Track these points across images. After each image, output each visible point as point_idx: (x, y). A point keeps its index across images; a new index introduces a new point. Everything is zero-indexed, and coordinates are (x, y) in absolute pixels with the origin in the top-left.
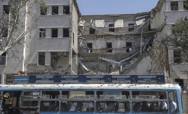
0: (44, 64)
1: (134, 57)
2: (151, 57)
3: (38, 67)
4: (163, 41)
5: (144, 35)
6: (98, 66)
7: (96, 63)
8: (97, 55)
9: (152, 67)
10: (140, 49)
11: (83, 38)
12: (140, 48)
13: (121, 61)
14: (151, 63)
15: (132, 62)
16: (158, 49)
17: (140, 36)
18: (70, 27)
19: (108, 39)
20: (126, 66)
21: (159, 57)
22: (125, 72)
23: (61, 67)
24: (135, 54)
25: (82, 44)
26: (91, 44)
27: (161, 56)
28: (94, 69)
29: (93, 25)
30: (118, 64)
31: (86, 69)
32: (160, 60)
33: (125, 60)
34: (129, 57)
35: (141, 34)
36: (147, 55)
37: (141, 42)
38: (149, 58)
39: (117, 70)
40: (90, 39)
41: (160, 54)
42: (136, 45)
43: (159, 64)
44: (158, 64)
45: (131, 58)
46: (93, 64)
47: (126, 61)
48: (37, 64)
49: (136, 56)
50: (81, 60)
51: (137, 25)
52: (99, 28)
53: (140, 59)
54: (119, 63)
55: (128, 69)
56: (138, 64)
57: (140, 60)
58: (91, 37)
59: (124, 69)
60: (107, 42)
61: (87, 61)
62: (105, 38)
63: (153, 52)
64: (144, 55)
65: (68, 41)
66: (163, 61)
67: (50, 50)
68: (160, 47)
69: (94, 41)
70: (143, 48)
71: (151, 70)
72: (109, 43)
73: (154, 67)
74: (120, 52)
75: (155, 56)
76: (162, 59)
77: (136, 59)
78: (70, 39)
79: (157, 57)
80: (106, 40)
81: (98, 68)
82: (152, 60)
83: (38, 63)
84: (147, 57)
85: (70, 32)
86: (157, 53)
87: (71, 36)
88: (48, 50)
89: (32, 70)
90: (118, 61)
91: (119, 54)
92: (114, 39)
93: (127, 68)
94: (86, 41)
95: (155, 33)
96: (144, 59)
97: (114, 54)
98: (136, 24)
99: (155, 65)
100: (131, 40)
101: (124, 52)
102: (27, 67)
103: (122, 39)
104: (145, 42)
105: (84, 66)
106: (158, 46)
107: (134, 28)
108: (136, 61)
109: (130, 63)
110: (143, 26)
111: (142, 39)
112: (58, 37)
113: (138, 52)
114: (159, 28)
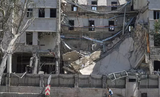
0: (32, 44)
1: (117, 36)
2: (133, 38)
3: (26, 46)
4: (145, 24)
5: (127, 15)
6: (80, 45)
7: (78, 42)
8: (78, 33)
9: (134, 48)
10: (122, 29)
11: (64, 15)
12: (122, 27)
13: (104, 40)
14: (134, 45)
15: (114, 42)
16: (140, 31)
17: (122, 15)
18: (58, 7)
19: (91, 17)
20: (109, 45)
21: (141, 39)
22: (107, 52)
23: (43, 45)
24: (118, 33)
25: (64, 21)
26: (73, 21)
27: (143, 38)
28: (76, 47)
29: (76, 2)
30: (100, 43)
31: (69, 47)
32: (142, 42)
33: (107, 39)
34: (112, 36)
35: (124, 14)
36: (130, 36)
37: (124, 22)
38: (131, 39)
39: (100, 50)
40: (72, 16)
41: (142, 36)
42: (119, 24)
43: (141, 46)
44: (139, 46)
45: (113, 38)
46: (75, 42)
47: (109, 40)
48: (24, 44)
49: (119, 36)
50: (63, 38)
51: (120, 5)
52: (82, 5)
53: (122, 39)
54: (102, 42)
55: (111, 49)
56: (120, 44)
57: (122, 41)
58: (73, 14)
59: (107, 49)
60: (90, 20)
61: (68, 39)
62: (87, 16)
63: (135, 33)
64: (126, 36)
65: (55, 21)
66: (144, 44)
67: (37, 29)
68: (142, 30)
69: (76, 18)
70: (125, 27)
71: (133, 51)
72: (91, 21)
73: (135, 48)
74: (102, 30)
75: (137, 38)
76: (144, 41)
77: (119, 39)
78: (57, 20)
79: (139, 39)
80: (88, 18)
81: (80, 47)
82: (134, 41)
83: (26, 43)
84: (129, 38)
85: (57, 13)
86: (139, 35)
87: (58, 17)
88: (35, 30)
89: (20, 49)
90: (101, 40)
91: (102, 33)
92: (96, 17)
93: (109, 48)
94: (68, 18)
95: (138, 14)
96: (126, 40)
97: (96, 33)
98: (119, 3)
99: (137, 46)
100: (114, 18)
101: (107, 30)
102: (15, 46)
103: (105, 17)
104: (128, 22)
105: (66, 45)
106: (140, 28)
107: (117, 7)
108: (118, 41)
109: (112, 43)
110: (126, 5)
111: (124, 19)
112: (45, 18)
113: (121, 31)
114: (142, 10)
